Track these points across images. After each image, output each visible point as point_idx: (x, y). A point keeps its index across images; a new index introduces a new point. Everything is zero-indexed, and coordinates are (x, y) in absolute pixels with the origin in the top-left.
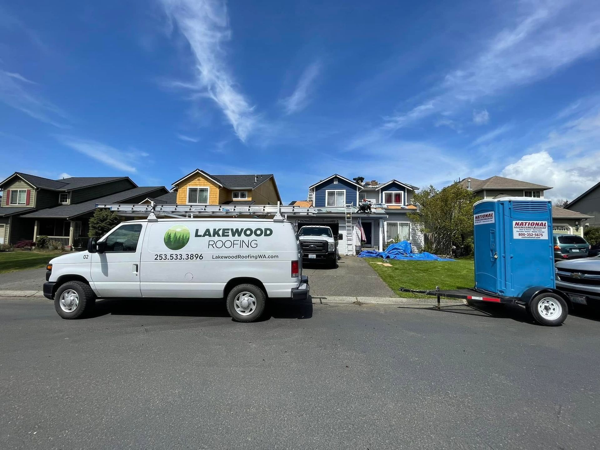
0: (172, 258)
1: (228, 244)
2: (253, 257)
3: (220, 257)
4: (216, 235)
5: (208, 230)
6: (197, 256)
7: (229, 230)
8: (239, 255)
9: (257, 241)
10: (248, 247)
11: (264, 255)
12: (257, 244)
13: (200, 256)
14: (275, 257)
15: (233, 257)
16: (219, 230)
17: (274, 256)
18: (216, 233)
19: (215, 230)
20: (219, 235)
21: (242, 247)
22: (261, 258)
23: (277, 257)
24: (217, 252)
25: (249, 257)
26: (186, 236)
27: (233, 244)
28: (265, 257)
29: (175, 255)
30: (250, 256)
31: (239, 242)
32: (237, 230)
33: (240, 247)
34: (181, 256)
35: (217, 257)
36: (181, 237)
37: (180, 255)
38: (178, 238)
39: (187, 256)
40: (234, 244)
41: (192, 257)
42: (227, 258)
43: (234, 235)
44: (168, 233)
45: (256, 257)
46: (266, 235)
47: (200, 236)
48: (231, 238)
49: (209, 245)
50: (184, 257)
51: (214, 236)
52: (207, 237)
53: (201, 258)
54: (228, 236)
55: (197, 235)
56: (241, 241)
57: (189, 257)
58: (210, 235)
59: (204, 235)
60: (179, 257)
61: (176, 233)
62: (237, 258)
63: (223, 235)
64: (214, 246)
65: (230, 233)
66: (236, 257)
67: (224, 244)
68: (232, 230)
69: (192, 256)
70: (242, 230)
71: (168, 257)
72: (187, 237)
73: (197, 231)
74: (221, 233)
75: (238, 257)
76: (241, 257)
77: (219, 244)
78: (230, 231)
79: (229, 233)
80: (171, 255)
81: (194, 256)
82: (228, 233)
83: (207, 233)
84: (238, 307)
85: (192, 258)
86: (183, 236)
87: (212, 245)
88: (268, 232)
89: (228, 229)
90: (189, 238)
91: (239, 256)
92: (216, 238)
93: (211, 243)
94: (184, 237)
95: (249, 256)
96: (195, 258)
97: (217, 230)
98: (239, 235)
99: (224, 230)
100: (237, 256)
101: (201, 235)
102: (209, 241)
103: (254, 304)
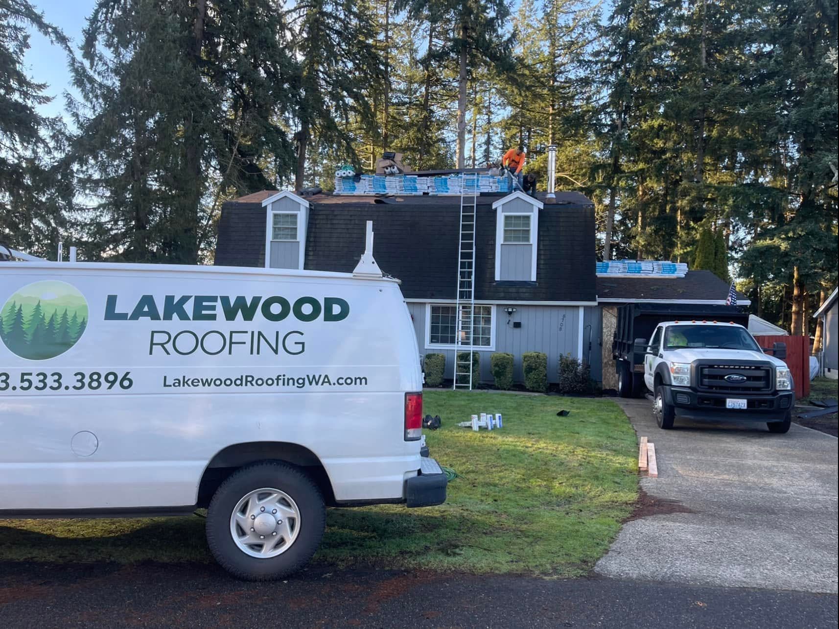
0: (26, 384)
1: (213, 343)
2: (291, 381)
3: (190, 382)
4: (175, 316)
5: (148, 300)
6: (112, 379)
7: (216, 301)
8: (247, 377)
9: (302, 334)
10: (276, 352)
11: (326, 376)
12: (303, 344)
13: (124, 378)
14: (358, 381)
15: (228, 382)
16: (185, 299)
17: (356, 379)
18: (174, 307)
19: (169, 299)
20: (183, 316)
21: (258, 353)
22: (317, 383)
23: (363, 381)
24: (177, 367)
25: (281, 382)
26: (75, 317)
27: (229, 343)
28: (329, 382)
29: (38, 375)
30: (282, 377)
31: (247, 338)
32: (241, 300)
33: (252, 353)
34: (56, 377)
35: (178, 383)
36: (59, 319)
37: (53, 375)
38: (47, 320)
39: (79, 377)
40: (231, 343)
41: (97, 380)
42: (209, 385)
43: (230, 315)
44: (14, 306)
45: (301, 381)
46: (329, 317)
47: (123, 317)
48: (221, 323)
49: (152, 344)
50: (69, 380)
51: (168, 317)
52: (145, 320)
53: (126, 383)
54: (213, 317)
55: (111, 314)
56: (253, 333)
57: (87, 380)
58: (155, 316)
59: (136, 315)
60: (50, 381)
61: (38, 306)
62: (241, 384)
63: (198, 316)
64: (170, 346)
65: (220, 311)
66: (238, 382)
67: (200, 343)
68: (225, 300)
69: (95, 377)
70: (256, 300)
71: (14, 380)
72: (80, 320)
73: (112, 301)
74: (189, 308)
75: (247, 381)
76: (254, 382)
77: (186, 343)
78: (219, 304)
79: (215, 310)
80: (23, 375)
81: (102, 380)
82: (213, 308)
83: (146, 309)
84: (242, 532)
85: (95, 384)
86: (65, 314)
87: (162, 345)
88: (336, 309)
89: (214, 299)
90: (83, 325)
91: (249, 379)
92: (175, 324)
93: (160, 338)
94: (70, 319)
95: (278, 379)
96: (106, 385)
97: (176, 301)
98: (249, 315)
99: (199, 300)
100: (241, 380)
101: (127, 314)
102: (153, 332)
103: (292, 527)
